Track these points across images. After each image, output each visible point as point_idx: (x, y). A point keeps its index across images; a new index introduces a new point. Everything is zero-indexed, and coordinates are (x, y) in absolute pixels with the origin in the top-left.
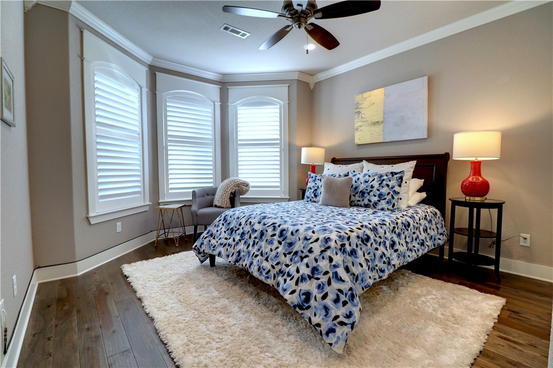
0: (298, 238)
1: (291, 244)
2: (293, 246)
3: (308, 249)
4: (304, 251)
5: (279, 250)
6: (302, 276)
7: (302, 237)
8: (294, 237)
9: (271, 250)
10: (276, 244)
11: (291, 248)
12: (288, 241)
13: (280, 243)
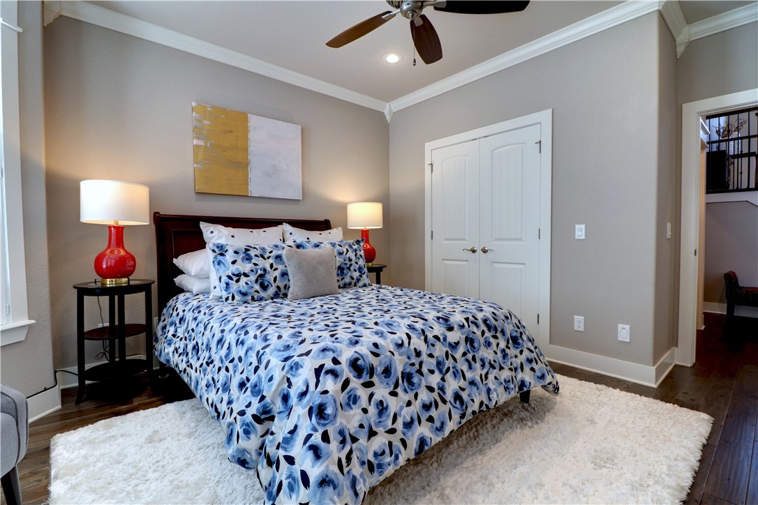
0: (389, 354)
1: (387, 372)
2: (393, 370)
3: (414, 354)
4: (413, 361)
5: (377, 397)
6: (439, 388)
7: (392, 348)
8: (382, 356)
9: (365, 411)
10: (363, 393)
11: (392, 374)
12: (380, 369)
13: (368, 385)
